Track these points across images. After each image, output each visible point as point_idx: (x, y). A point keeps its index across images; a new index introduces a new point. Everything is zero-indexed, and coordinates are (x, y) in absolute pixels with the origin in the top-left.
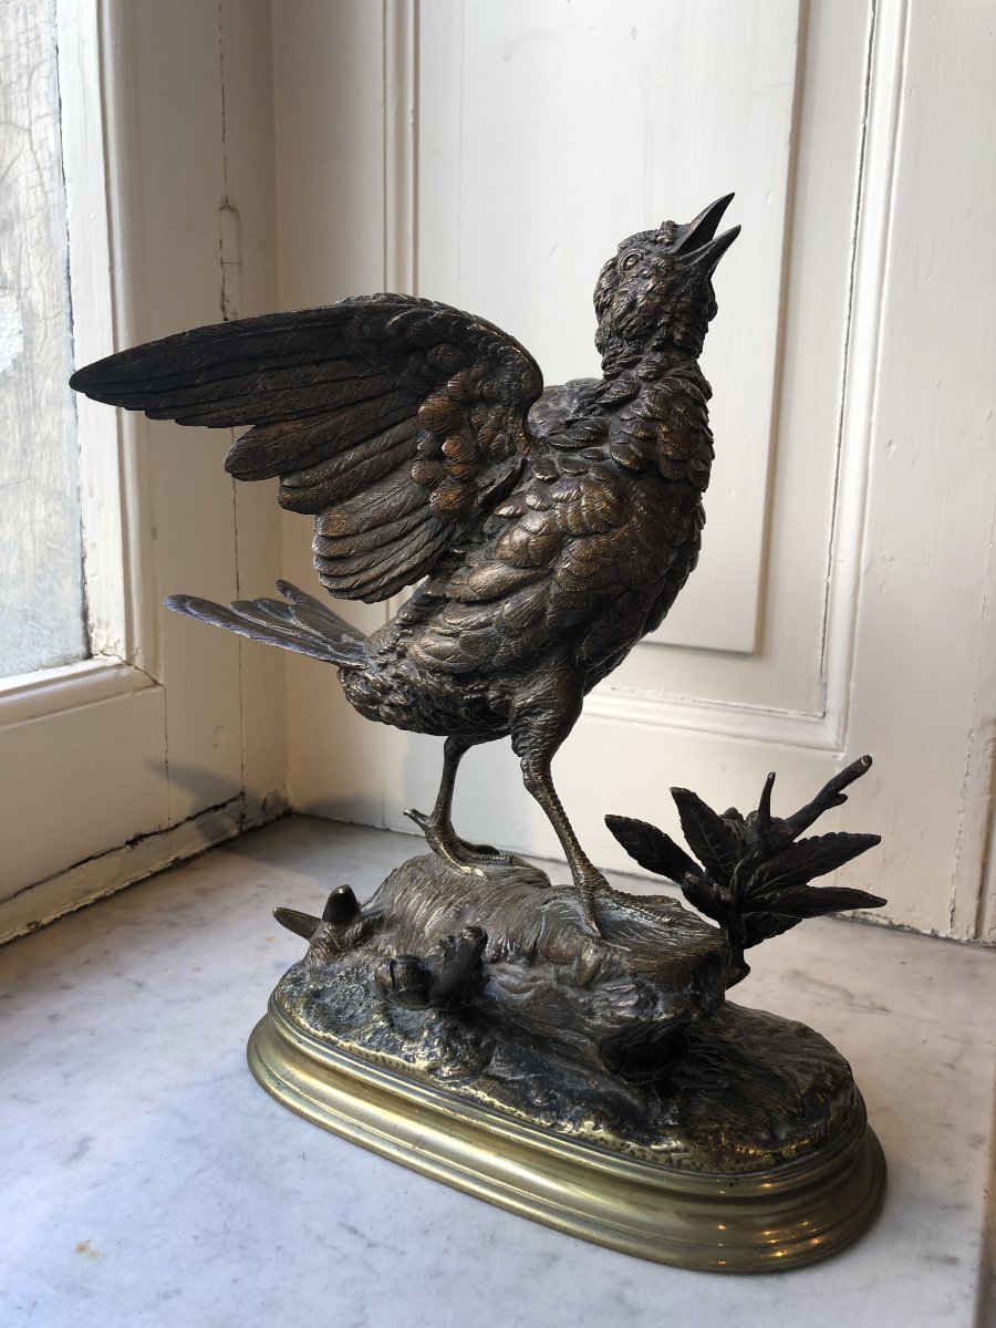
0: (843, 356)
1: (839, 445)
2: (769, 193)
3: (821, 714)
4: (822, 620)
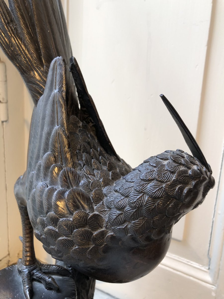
2: (197, 65)
3: (207, 268)
4: (210, 233)
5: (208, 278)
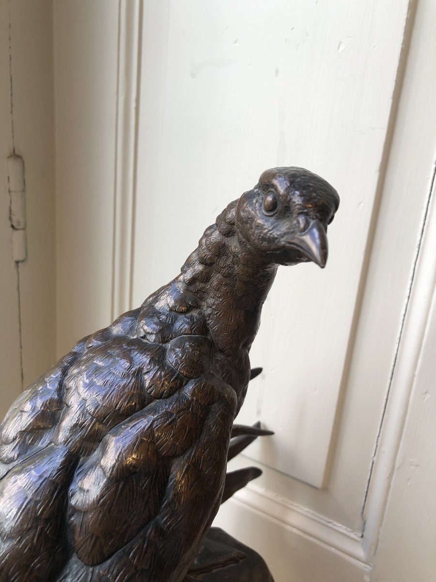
0: (401, 322)
1: (391, 379)
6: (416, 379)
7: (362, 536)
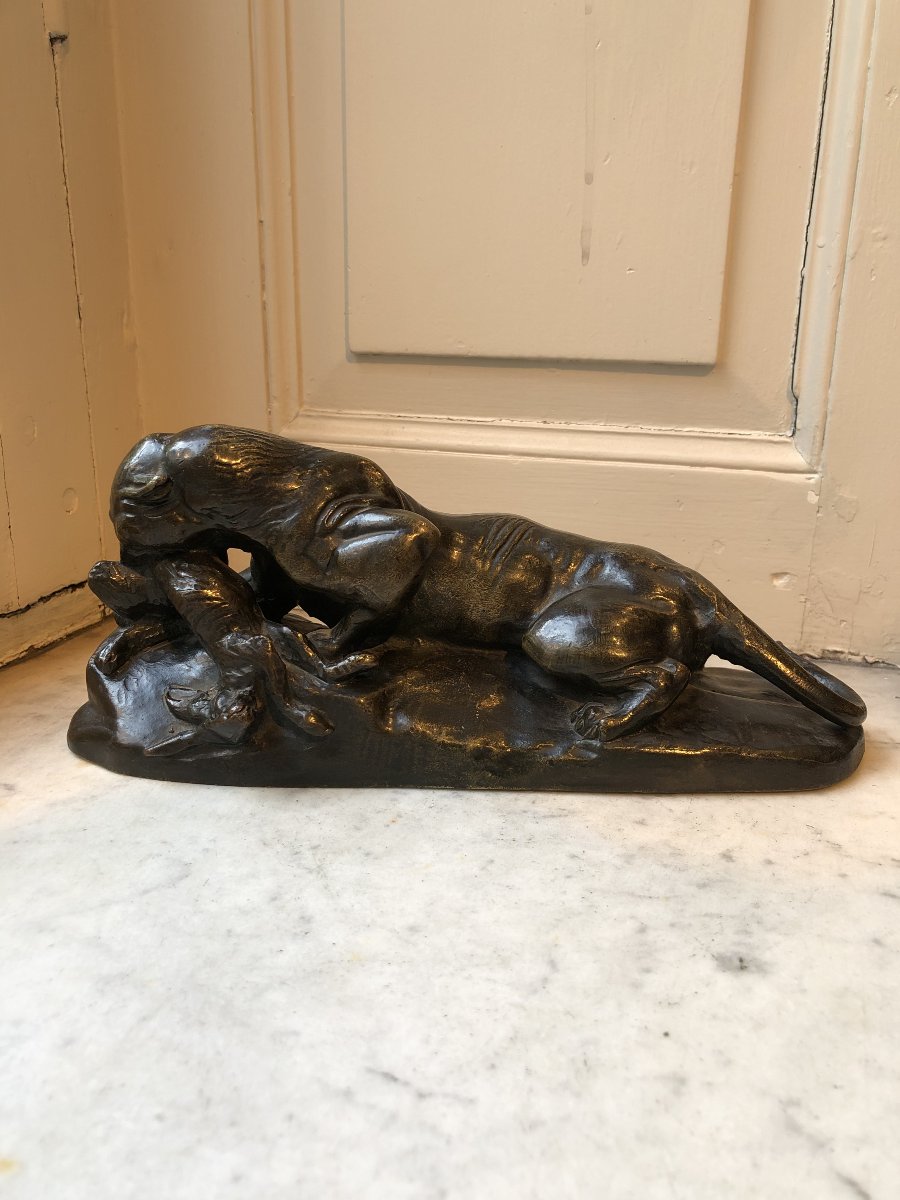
3: (790, 434)
5: (795, 457)
6: (870, 74)
7: (794, 433)
